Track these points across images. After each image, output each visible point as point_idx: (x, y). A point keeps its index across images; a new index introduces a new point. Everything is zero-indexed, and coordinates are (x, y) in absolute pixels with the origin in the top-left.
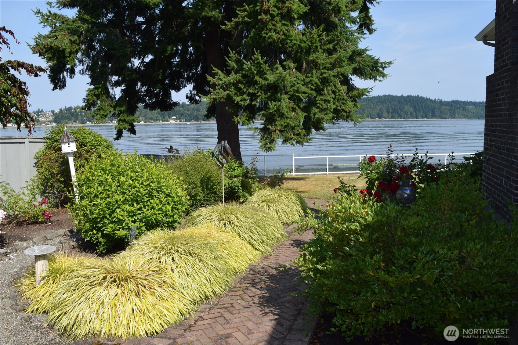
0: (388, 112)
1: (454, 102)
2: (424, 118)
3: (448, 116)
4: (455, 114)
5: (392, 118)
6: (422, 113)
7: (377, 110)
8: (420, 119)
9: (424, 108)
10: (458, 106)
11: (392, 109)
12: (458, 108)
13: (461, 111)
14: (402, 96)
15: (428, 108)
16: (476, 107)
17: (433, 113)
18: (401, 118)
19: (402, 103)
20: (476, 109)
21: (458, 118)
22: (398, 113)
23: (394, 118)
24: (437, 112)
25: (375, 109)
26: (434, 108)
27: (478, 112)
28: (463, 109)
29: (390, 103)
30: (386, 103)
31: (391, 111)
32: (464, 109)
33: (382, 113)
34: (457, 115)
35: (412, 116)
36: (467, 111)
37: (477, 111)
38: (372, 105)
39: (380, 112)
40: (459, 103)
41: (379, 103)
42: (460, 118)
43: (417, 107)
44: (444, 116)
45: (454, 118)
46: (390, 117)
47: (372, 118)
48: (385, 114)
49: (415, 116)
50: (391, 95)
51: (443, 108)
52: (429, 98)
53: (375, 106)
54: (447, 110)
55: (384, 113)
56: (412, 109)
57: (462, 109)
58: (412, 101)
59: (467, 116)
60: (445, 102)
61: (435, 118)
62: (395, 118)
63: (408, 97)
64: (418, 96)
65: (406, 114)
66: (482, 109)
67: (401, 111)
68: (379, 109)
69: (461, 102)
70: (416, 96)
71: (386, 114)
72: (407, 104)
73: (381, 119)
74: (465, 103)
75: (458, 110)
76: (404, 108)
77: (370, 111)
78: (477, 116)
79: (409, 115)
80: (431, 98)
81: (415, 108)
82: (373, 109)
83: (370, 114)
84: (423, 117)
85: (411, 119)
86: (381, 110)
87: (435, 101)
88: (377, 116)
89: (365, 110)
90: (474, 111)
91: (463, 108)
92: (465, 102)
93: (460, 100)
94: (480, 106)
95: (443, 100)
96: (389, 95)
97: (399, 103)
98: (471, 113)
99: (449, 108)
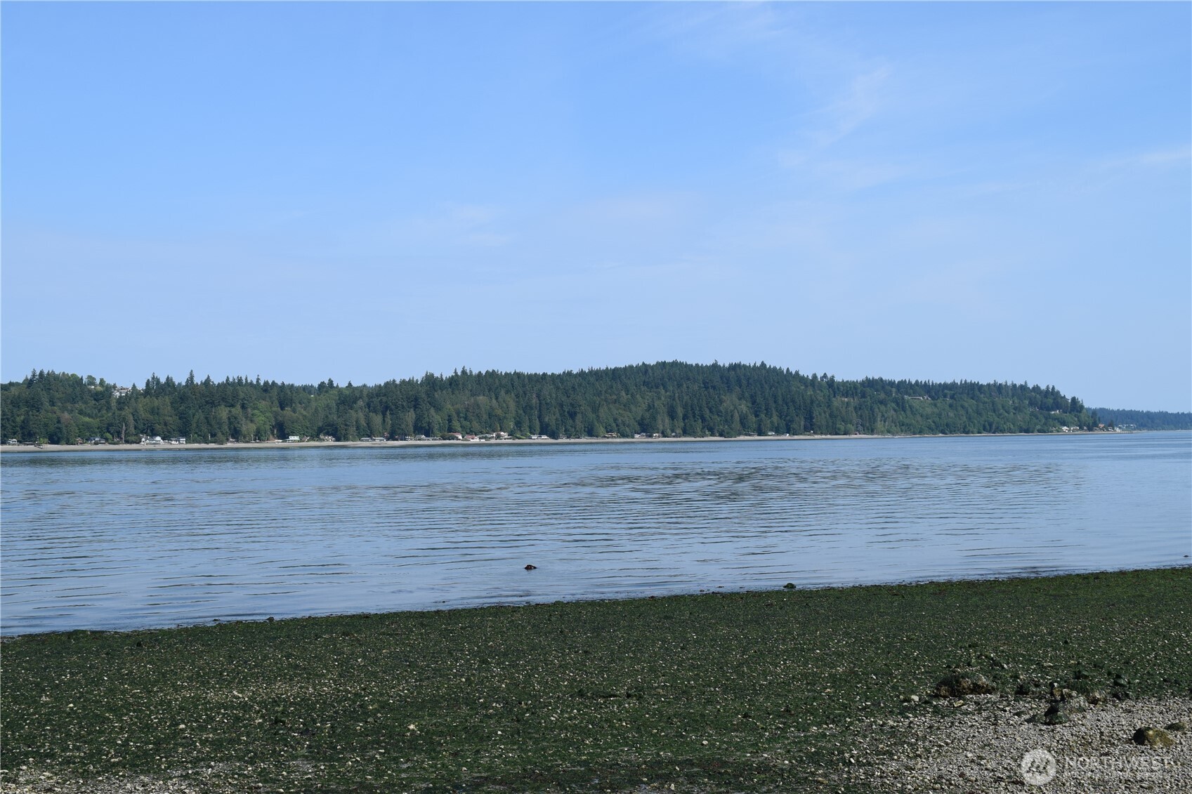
0: (672, 415)
1: (870, 384)
2: (783, 434)
3: (853, 428)
4: (875, 421)
5: (685, 433)
6: (775, 419)
7: (639, 411)
8: (771, 436)
9: (780, 402)
10: (882, 396)
11: (685, 406)
12: (881, 402)
13: (892, 412)
14: (715, 366)
15: (793, 401)
16: (933, 398)
17: (810, 418)
18: (713, 435)
19: (714, 387)
20: (935, 405)
21: (882, 433)
22: (703, 420)
23: (690, 435)
24: (820, 417)
25: (633, 407)
26: (812, 402)
27: (940, 415)
28: (898, 404)
29: (679, 386)
30: (664, 387)
31: (680, 412)
32: (901, 406)
33: (654, 418)
34: (879, 425)
35: (745, 429)
36: (909, 412)
37: (936, 410)
38: (623, 393)
39: (647, 415)
40: (883, 387)
41: (643, 388)
42: (889, 432)
43: (759, 399)
44: (842, 428)
45: (872, 431)
46: (679, 431)
47: (623, 436)
48: (663, 421)
49: (755, 426)
50: (681, 364)
51: (838, 401)
52: (797, 373)
53: (632, 395)
54: (851, 409)
55: (659, 418)
56: (744, 407)
57: (894, 405)
58: (744, 382)
59: (909, 425)
60: (844, 384)
61: (815, 433)
62: (694, 434)
63: (735, 367)
64: (763, 364)
65: (726, 421)
66: (951, 406)
67: (711, 412)
68: (644, 406)
69: (892, 384)
70: (758, 364)
71: (667, 420)
72: (730, 390)
73: (651, 436)
74: (904, 387)
75: (883, 408)
76: (721, 402)
77: (615, 412)
78: (937, 427)
79: (737, 425)
80: (801, 373)
81: (754, 403)
82: (626, 406)
83: (615, 420)
84: (778, 432)
85: (742, 438)
86: (650, 407)
87: (813, 382)
88: (638, 428)
89: (601, 410)
90: (929, 410)
91: (896, 401)
92: (902, 383)
93: (886, 377)
94: (945, 396)
95: (838, 379)
96: (675, 364)
97: (707, 388)
98: (919, 418)
99: (854, 402)
